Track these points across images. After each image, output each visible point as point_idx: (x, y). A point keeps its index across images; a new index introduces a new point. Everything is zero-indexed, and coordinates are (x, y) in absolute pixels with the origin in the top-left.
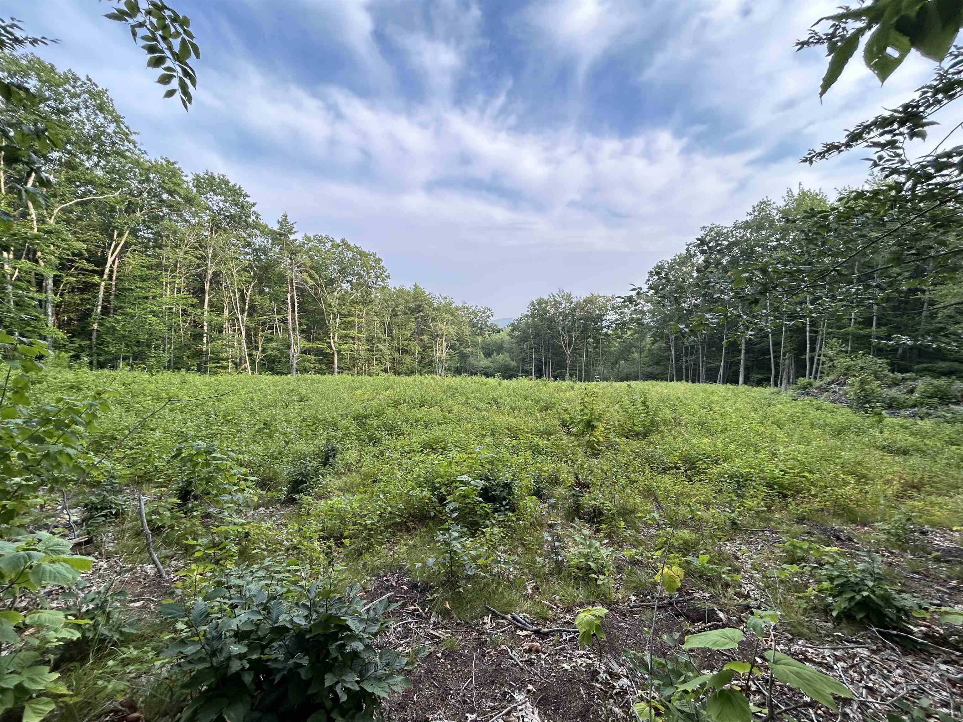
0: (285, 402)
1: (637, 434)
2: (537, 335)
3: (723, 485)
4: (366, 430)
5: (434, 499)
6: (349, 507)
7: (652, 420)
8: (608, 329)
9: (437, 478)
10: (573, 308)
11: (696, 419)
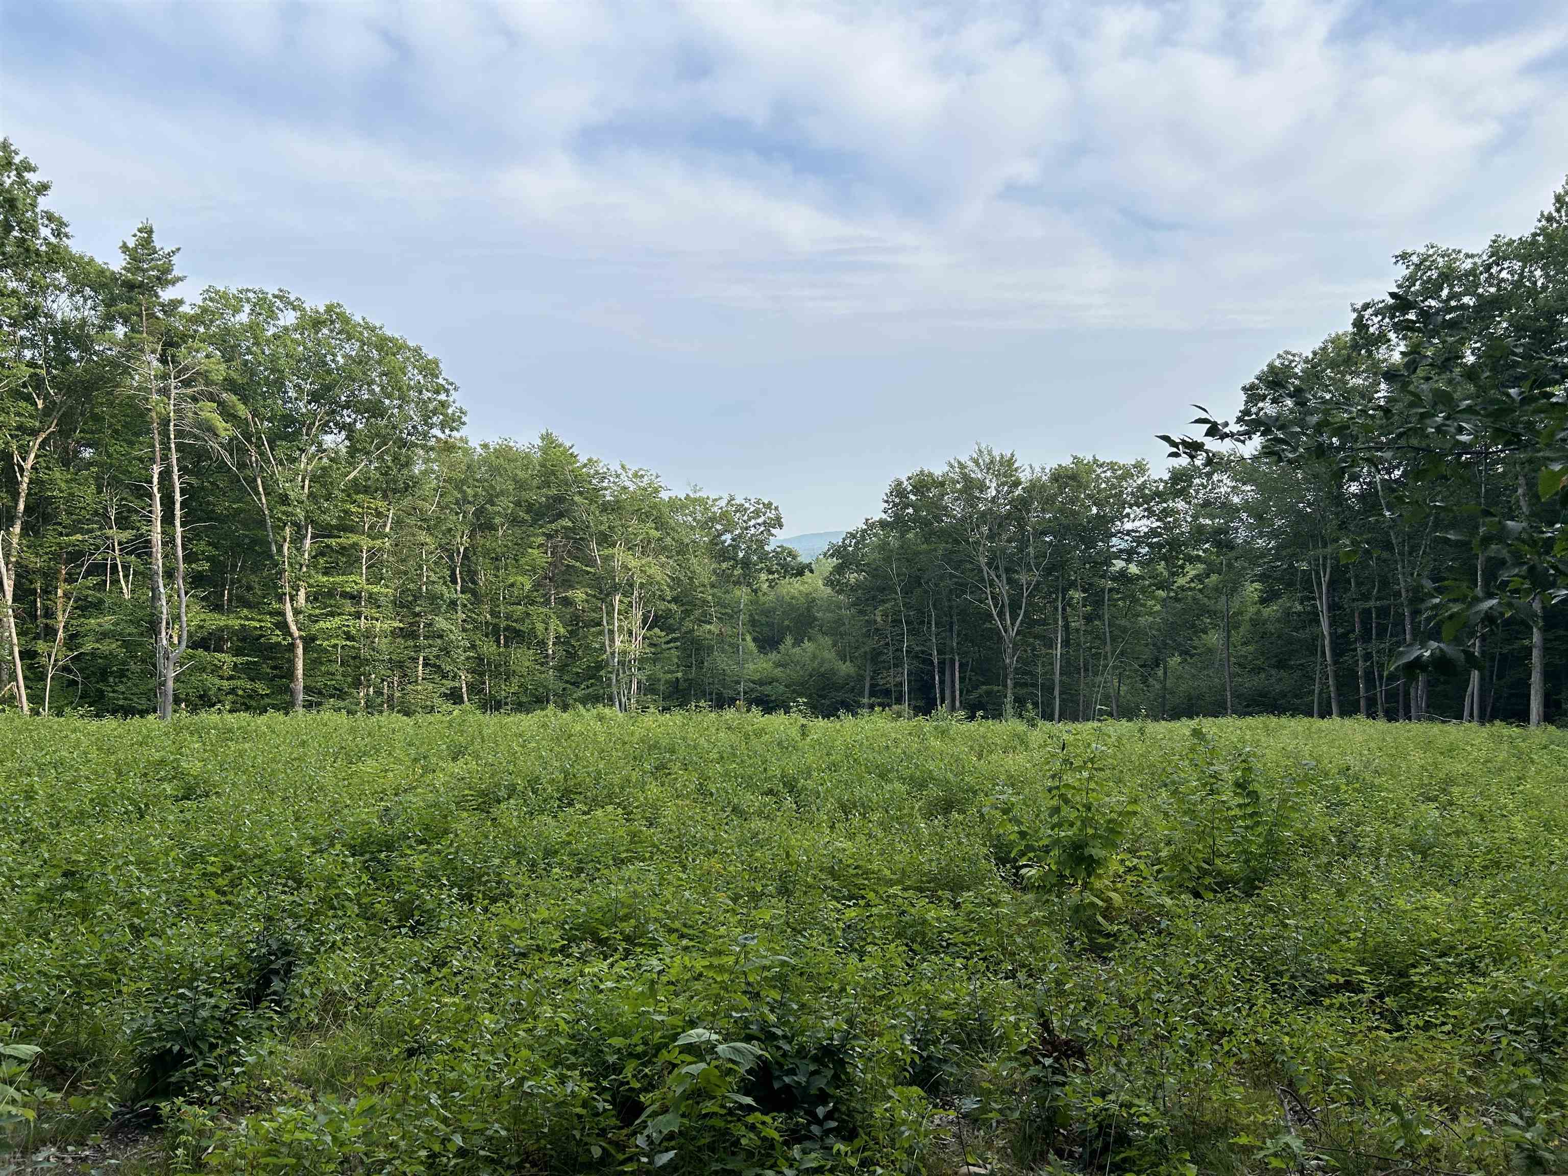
0: (133, 802)
1: (1223, 884)
2: (914, 582)
3: (1498, 1041)
4: (391, 887)
5: (601, 1105)
6: (329, 1139)
7: (1272, 842)
8: (1128, 561)
9: (613, 1034)
10: (1021, 499)
11: (1404, 833)
